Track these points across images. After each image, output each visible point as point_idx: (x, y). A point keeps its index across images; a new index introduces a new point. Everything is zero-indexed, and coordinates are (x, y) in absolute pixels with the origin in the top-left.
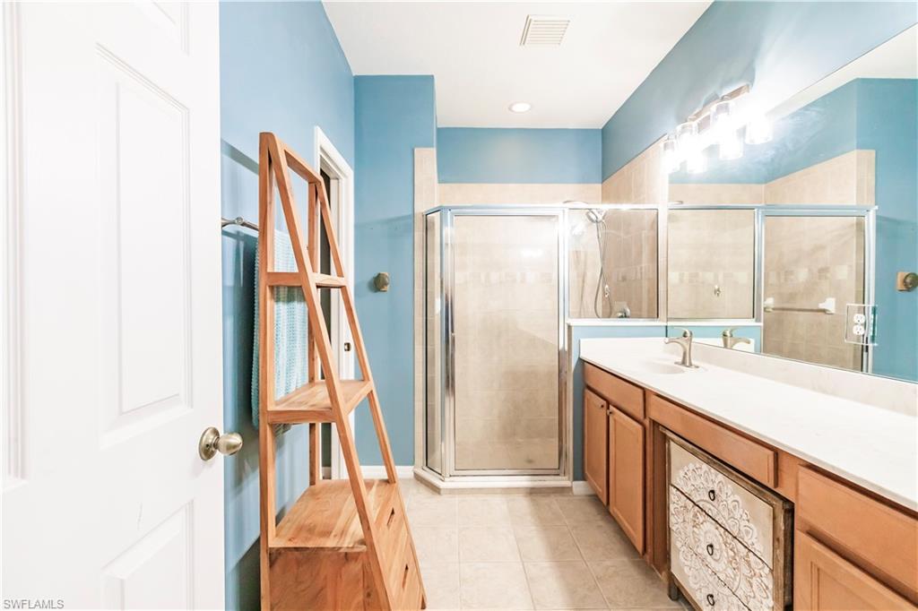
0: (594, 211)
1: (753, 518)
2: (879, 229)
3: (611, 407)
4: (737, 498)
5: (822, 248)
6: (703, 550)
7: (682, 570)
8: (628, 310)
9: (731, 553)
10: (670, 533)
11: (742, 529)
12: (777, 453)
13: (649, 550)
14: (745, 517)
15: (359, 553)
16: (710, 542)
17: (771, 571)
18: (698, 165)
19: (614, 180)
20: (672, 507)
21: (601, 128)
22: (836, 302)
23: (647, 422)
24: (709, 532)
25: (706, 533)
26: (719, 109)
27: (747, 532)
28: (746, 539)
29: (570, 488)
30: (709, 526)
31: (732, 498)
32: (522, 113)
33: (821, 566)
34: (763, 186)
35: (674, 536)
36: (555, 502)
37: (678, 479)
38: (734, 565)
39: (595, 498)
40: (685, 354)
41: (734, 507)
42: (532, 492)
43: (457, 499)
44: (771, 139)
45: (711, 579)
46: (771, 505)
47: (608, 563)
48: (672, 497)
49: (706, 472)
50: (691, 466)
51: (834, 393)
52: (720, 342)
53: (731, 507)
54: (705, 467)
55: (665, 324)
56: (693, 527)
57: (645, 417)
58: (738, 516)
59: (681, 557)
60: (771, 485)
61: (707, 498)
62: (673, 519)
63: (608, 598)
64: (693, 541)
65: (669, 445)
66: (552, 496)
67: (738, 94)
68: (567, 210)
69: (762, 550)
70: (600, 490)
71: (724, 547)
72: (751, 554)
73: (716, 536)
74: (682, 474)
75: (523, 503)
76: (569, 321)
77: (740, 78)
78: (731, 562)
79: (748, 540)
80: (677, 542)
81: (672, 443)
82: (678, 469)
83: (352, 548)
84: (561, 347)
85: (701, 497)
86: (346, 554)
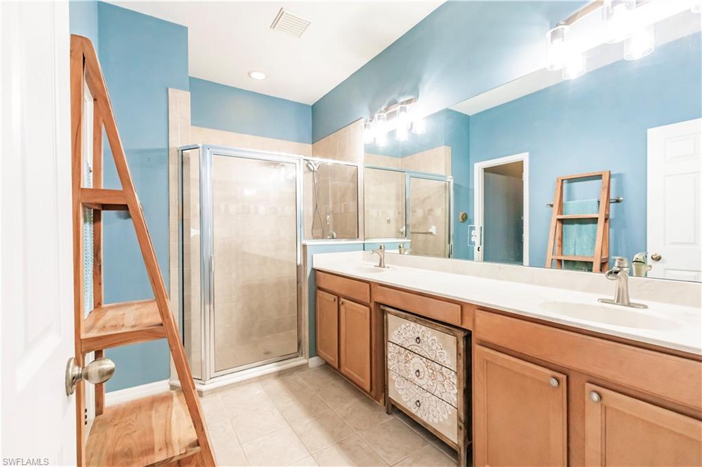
0: (311, 162)
1: (445, 346)
2: (454, 189)
3: (342, 300)
4: (435, 337)
5: (429, 198)
6: (412, 375)
7: (397, 393)
8: (335, 234)
9: (432, 371)
10: (387, 372)
11: (438, 355)
12: (462, 305)
13: (374, 388)
14: (439, 347)
15: (193, 456)
16: (417, 369)
17: (456, 373)
18: (383, 143)
19: (322, 143)
20: (389, 355)
21: (311, 104)
22: (436, 228)
23: (372, 305)
24: (416, 363)
25: (414, 364)
26: (402, 109)
27: (441, 356)
28: (440, 360)
29: (307, 364)
30: (417, 359)
31: (431, 338)
32: (258, 80)
33: (489, 359)
34: (400, 160)
35: (390, 373)
36: (298, 377)
37: (393, 337)
38: (433, 378)
39: (327, 366)
40: (381, 260)
41: (432, 344)
42: (280, 374)
43: (219, 396)
44: (424, 132)
45: (417, 391)
46: (456, 336)
47: (347, 405)
48: (389, 349)
49: (413, 327)
50: (403, 326)
51: (463, 273)
52: (398, 251)
53: (430, 344)
54: (413, 324)
55: (363, 242)
56: (405, 363)
57: (371, 301)
58: (434, 348)
59: (396, 385)
60: (458, 324)
61: (414, 343)
62: (390, 363)
63: (355, 428)
64: (405, 372)
65: (387, 317)
66: (295, 373)
67: (410, 103)
68: (302, 160)
69: (450, 363)
70: (333, 359)
71: (426, 369)
72: (443, 368)
73: (421, 364)
74: (396, 332)
75: (275, 384)
76: (304, 242)
77: (410, 93)
78: (430, 376)
79: (441, 360)
80: (392, 376)
81: (389, 315)
82: (394, 330)
83: (185, 453)
84: (299, 263)
85: (408, 344)
86: (179, 461)
